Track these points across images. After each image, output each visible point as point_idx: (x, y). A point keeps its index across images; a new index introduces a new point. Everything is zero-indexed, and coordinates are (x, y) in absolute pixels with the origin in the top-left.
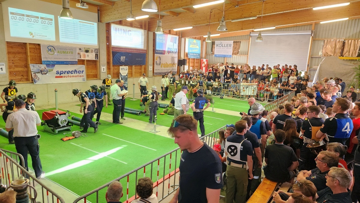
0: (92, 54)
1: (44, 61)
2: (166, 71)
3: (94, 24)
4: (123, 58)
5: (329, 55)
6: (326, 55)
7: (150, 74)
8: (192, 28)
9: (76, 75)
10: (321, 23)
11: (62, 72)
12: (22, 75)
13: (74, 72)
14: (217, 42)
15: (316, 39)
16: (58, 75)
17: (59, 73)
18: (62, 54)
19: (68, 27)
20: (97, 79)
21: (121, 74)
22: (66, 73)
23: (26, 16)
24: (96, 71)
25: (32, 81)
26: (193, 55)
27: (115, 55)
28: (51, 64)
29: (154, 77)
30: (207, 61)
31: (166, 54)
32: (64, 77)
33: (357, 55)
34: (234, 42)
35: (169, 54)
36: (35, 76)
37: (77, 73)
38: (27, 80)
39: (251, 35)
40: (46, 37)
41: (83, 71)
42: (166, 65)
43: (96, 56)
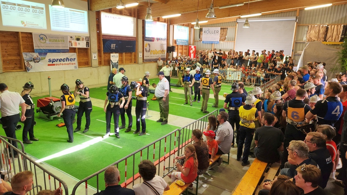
0: (83, 42)
1: (36, 50)
2: (155, 58)
3: (84, 12)
4: (113, 46)
5: (312, 40)
6: (310, 40)
7: (140, 60)
8: (181, 16)
9: (67, 62)
10: (306, 9)
11: (54, 60)
12: (16, 64)
13: (66, 60)
14: (204, 29)
15: (300, 25)
16: (51, 63)
17: (51, 61)
18: (54, 42)
19: (59, 16)
20: (88, 66)
21: (112, 61)
22: (58, 60)
23: (17, 6)
24: (87, 59)
25: (25, 69)
26: (182, 42)
27: (106, 42)
28: (43, 53)
29: (143, 64)
30: (195, 47)
31: (156, 41)
32: (56, 65)
33: (339, 40)
34: (221, 29)
35: (158, 41)
36: (28, 64)
37: (69, 61)
38: (21, 68)
39: (237, 21)
40: (38, 26)
41: (75, 59)
42: (155, 52)
43: (87, 43)
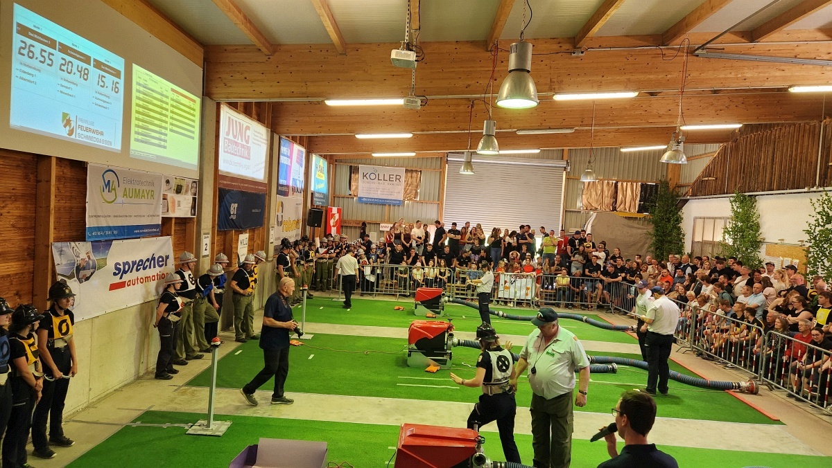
0: (187, 197)
1: (90, 229)
3: (194, 101)
4: (234, 209)
5: (593, 208)
6: (589, 207)
9: (152, 272)
10: (623, 150)
11: (126, 268)
13: (149, 264)
14: (363, 168)
15: (571, 178)
16: (117, 279)
17: (119, 271)
18: (133, 199)
19: (149, 106)
22: (135, 267)
23: (60, 51)
26: (319, 198)
27: (224, 198)
28: (104, 240)
30: (339, 211)
31: (290, 196)
32: (128, 284)
33: (637, 210)
34: (407, 171)
35: (293, 194)
39: (448, 159)
40: (99, 137)
41: (168, 257)
42: (289, 225)
43: (194, 203)
